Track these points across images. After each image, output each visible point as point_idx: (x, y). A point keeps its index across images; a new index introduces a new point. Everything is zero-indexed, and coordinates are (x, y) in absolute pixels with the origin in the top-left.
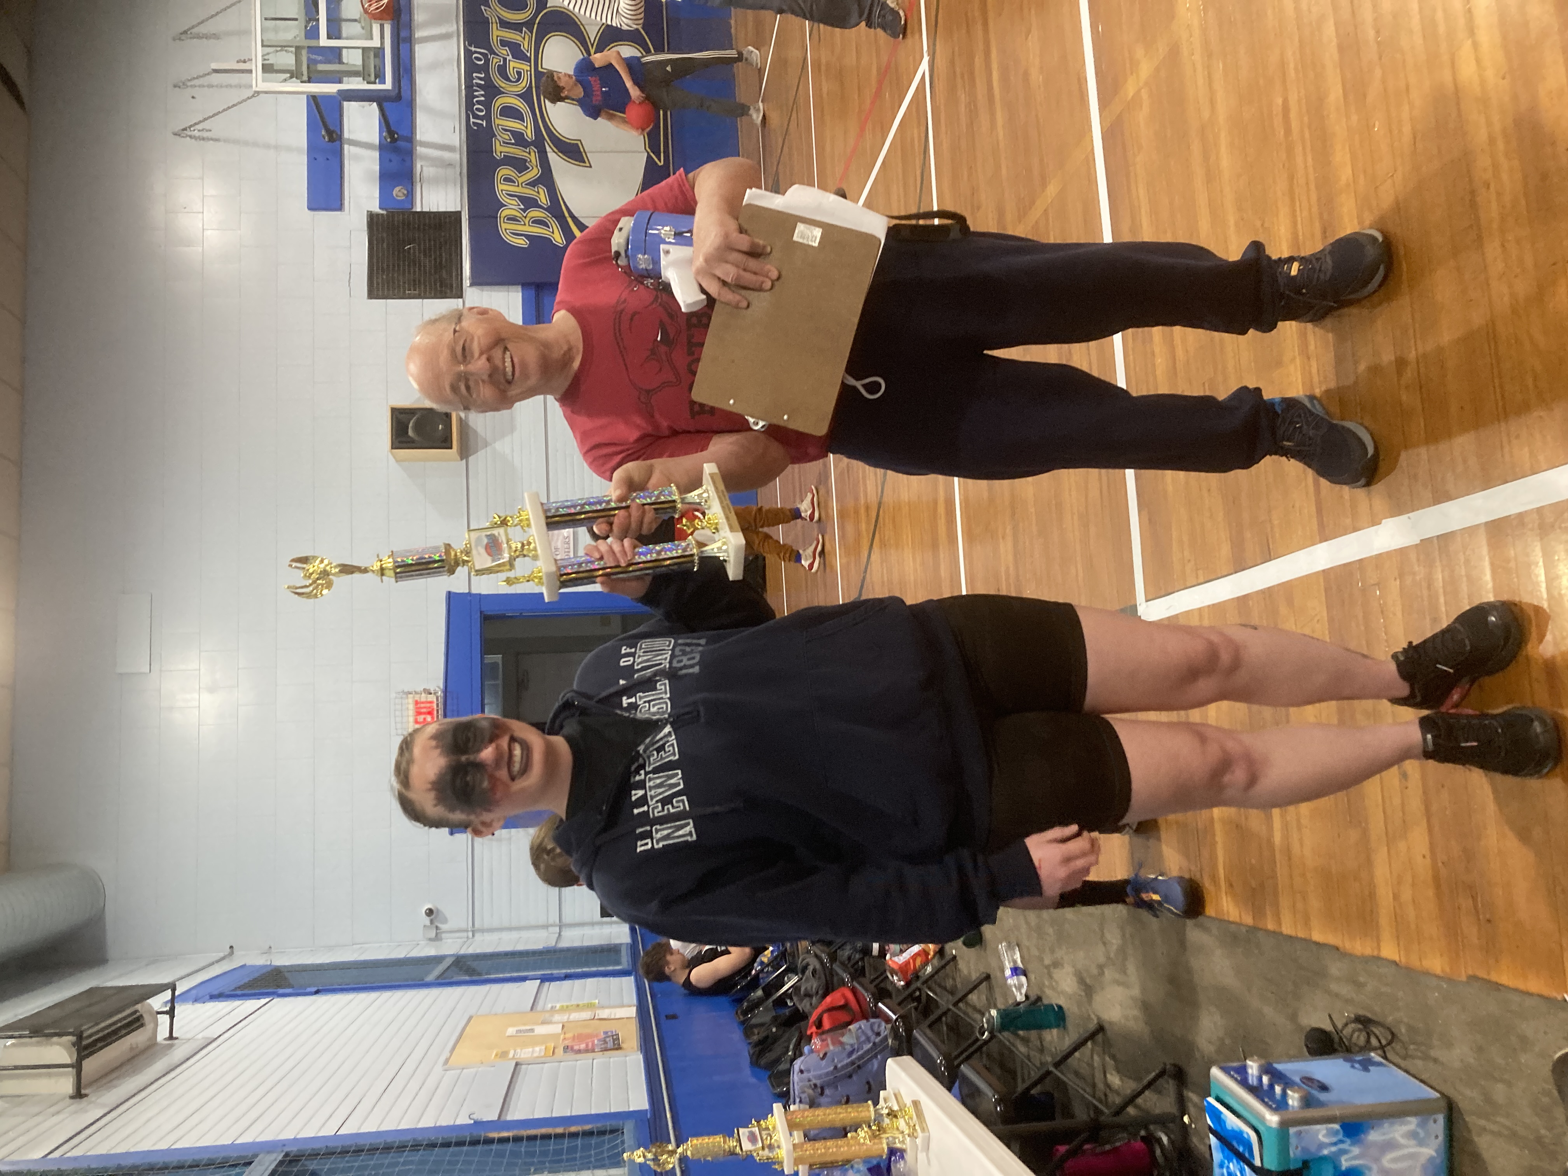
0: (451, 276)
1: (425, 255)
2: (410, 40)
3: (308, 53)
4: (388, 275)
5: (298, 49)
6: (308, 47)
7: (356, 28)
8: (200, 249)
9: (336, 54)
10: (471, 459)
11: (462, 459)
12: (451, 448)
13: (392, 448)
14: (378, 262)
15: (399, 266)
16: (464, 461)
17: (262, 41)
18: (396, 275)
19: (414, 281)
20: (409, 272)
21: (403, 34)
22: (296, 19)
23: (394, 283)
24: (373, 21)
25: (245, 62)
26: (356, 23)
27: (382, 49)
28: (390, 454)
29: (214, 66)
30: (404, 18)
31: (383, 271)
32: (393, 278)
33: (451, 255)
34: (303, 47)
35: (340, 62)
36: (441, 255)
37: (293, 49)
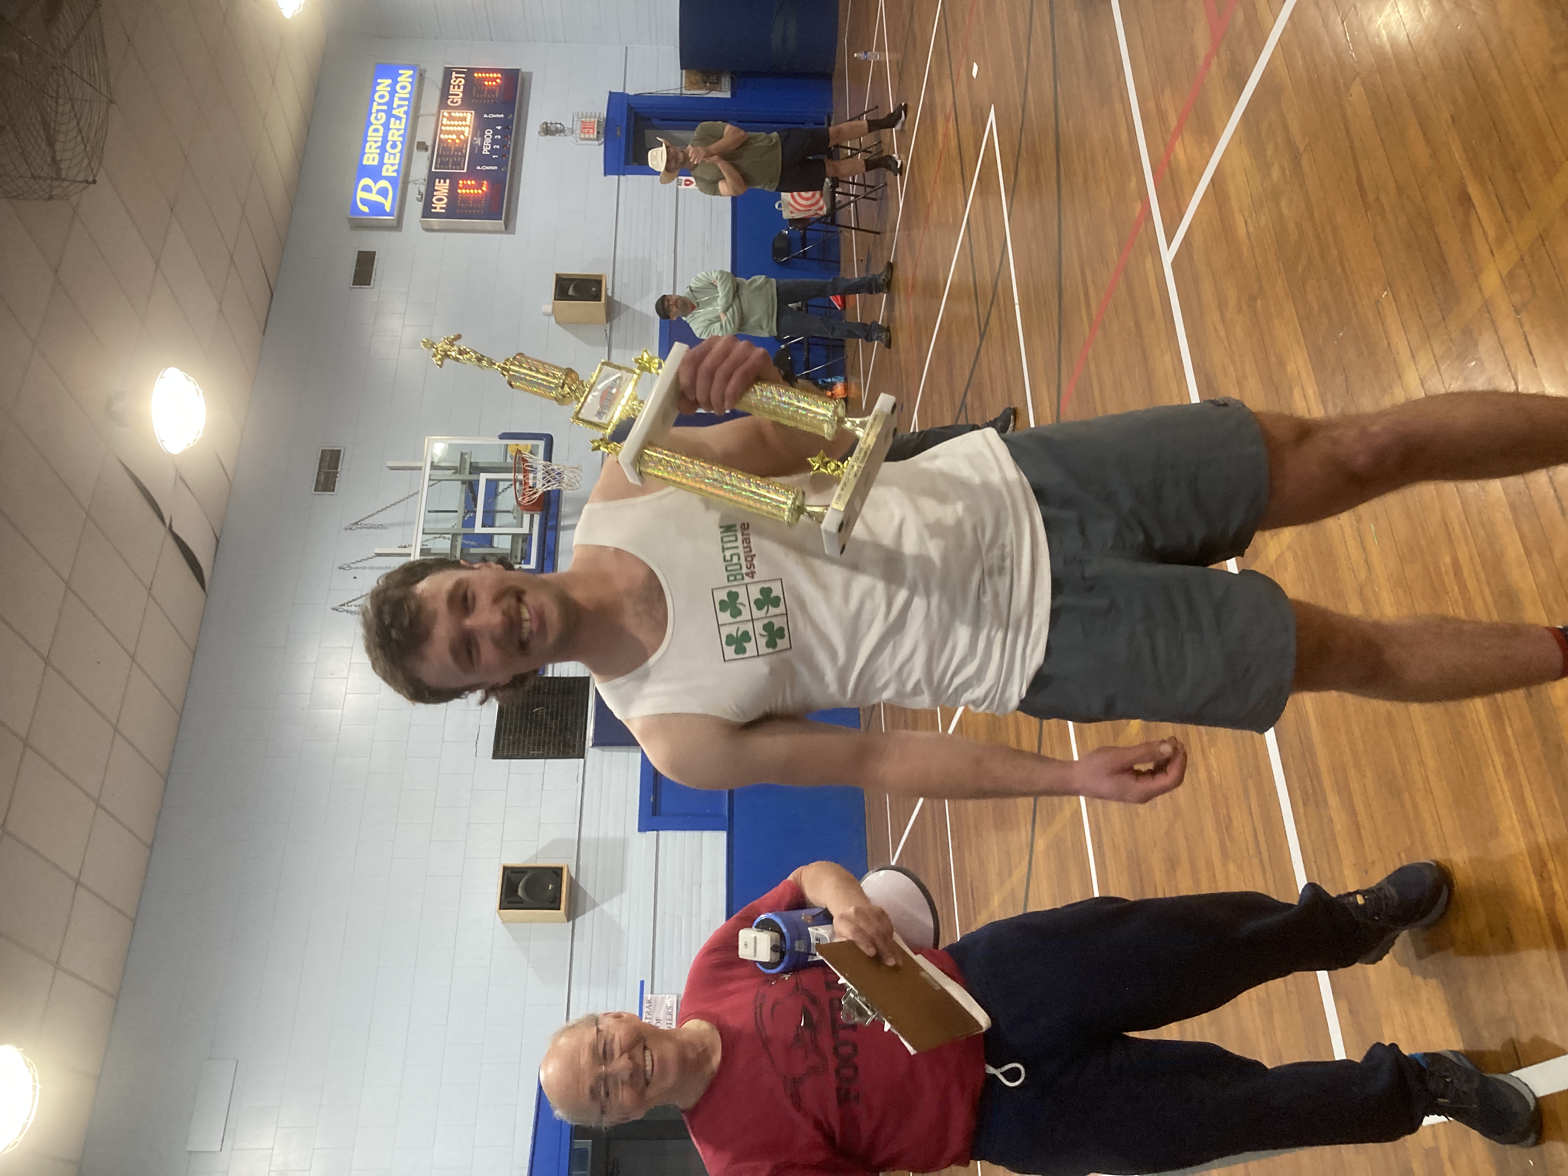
0: (575, 737)
1: (552, 719)
2: (556, 528)
3: (463, 539)
4: (513, 736)
5: (454, 536)
6: (464, 534)
7: (509, 518)
8: (340, 711)
9: (488, 539)
10: (578, 920)
11: (568, 921)
12: (559, 909)
13: (500, 909)
14: (506, 725)
15: (526, 728)
16: (571, 922)
17: (423, 529)
18: (522, 737)
19: (539, 743)
20: (535, 734)
21: (550, 524)
22: (456, 511)
23: (519, 743)
24: (524, 512)
25: (405, 547)
26: (510, 514)
27: (530, 535)
28: (497, 915)
29: (378, 551)
30: (552, 511)
31: (510, 732)
32: (519, 738)
33: (576, 718)
34: (459, 534)
35: (491, 546)
36: (567, 720)
37: (450, 536)
